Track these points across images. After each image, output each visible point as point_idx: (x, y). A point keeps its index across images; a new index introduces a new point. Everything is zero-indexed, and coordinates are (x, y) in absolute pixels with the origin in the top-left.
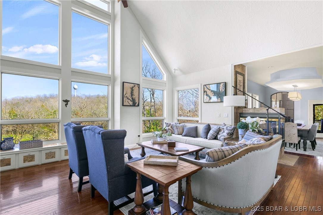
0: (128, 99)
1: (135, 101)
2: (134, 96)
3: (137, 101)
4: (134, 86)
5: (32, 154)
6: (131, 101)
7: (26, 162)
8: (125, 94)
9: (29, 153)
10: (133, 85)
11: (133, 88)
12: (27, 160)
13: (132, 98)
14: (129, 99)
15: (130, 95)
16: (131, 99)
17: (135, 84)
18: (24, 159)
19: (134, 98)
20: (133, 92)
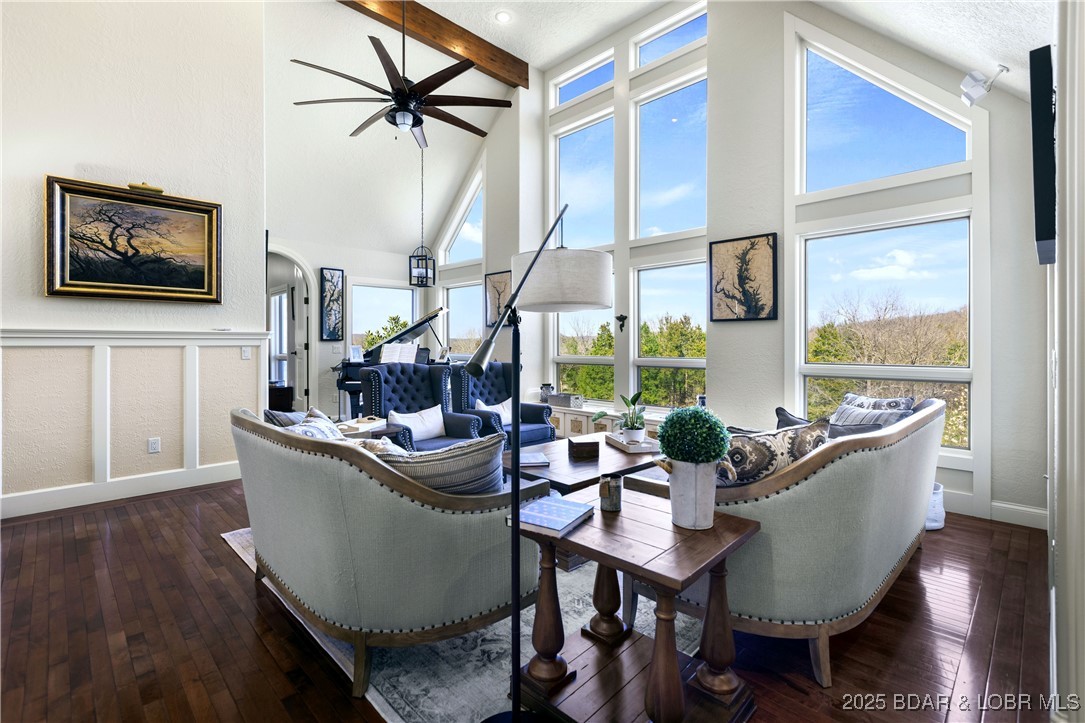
0: (728, 296)
1: (758, 301)
2: (752, 284)
3: (766, 299)
4: (753, 245)
6: (740, 302)
8: (718, 283)
10: (746, 244)
11: (745, 253)
13: (745, 292)
14: (733, 297)
15: (737, 281)
16: (738, 295)
17: (753, 240)
19: (751, 290)
20: (746, 270)
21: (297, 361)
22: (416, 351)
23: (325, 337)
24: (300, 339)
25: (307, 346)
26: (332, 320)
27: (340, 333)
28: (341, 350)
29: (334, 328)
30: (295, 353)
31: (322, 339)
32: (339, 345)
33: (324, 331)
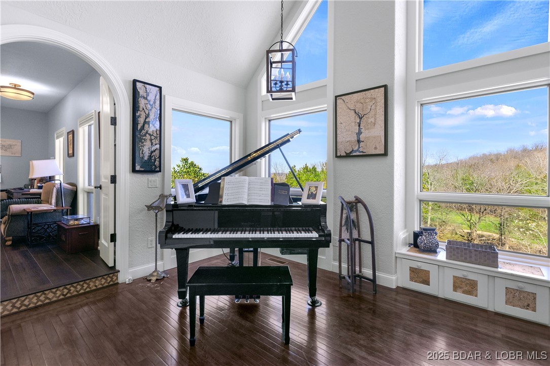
5: (471, 277)
7: (459, 290)
9: (465, 273)
12: (461, 288)
18: (454, 283)
21: (103, 196)
22: (270, 187)
23: (138, 168)
24: (106, 171)
25: (113, 179)
26: (146, 149)
27: (157, 163)
28: (158, 184)
29: (150, 157)
30: (100, 187)
31: (134, 170)
32: (155, 178)
33: (137, 160)
